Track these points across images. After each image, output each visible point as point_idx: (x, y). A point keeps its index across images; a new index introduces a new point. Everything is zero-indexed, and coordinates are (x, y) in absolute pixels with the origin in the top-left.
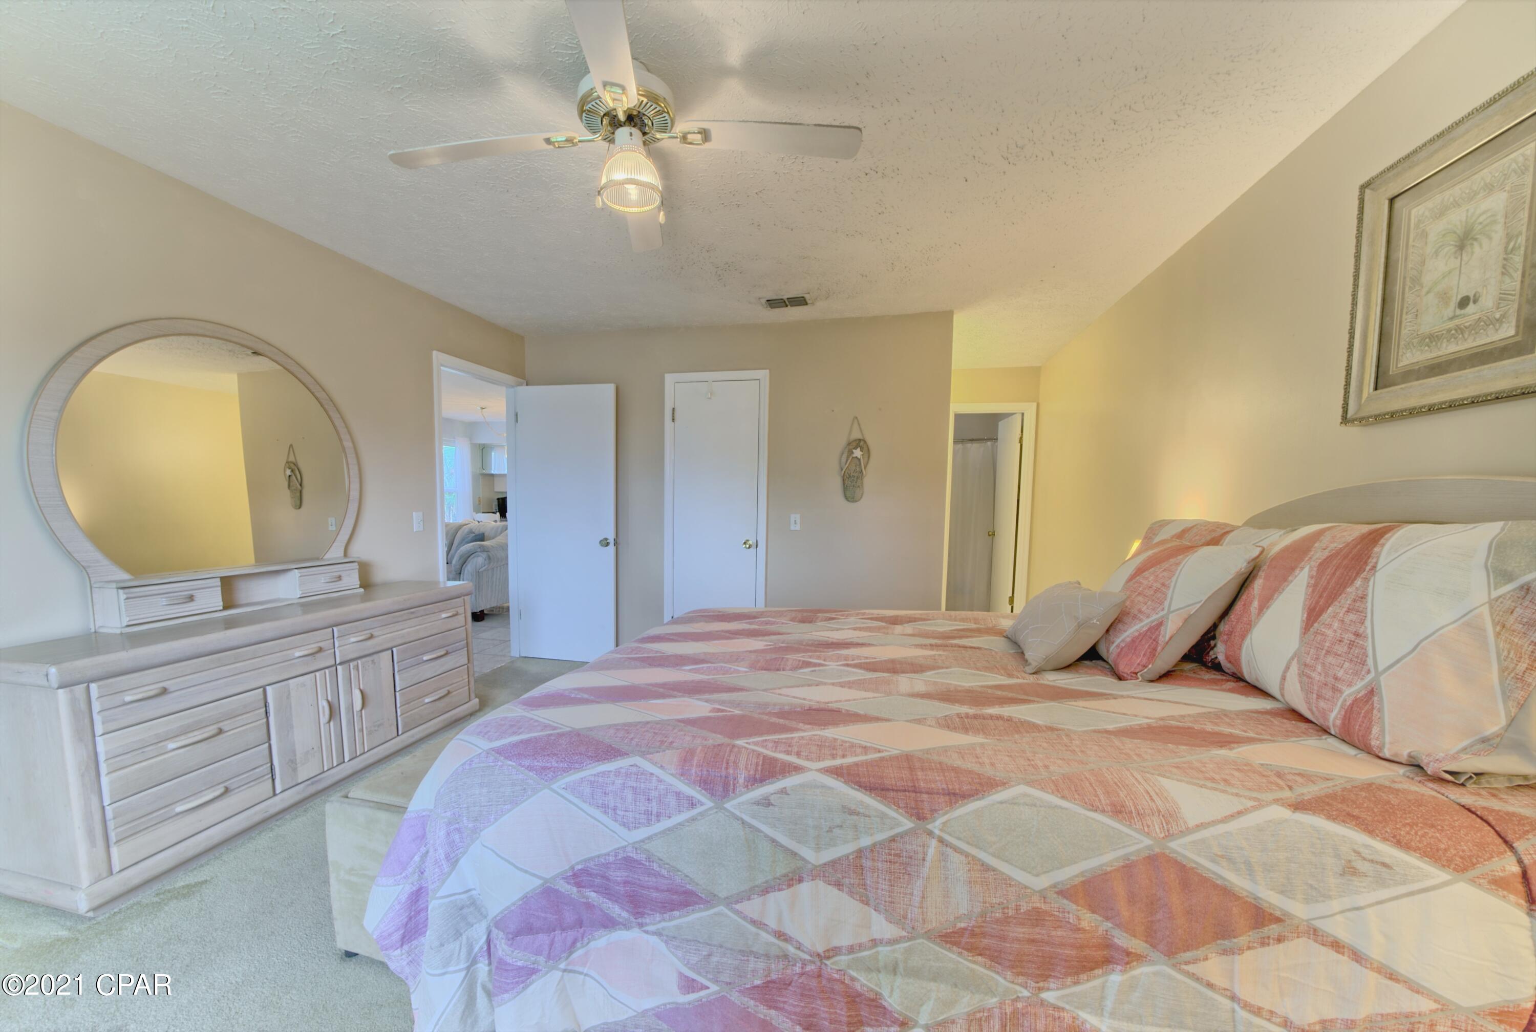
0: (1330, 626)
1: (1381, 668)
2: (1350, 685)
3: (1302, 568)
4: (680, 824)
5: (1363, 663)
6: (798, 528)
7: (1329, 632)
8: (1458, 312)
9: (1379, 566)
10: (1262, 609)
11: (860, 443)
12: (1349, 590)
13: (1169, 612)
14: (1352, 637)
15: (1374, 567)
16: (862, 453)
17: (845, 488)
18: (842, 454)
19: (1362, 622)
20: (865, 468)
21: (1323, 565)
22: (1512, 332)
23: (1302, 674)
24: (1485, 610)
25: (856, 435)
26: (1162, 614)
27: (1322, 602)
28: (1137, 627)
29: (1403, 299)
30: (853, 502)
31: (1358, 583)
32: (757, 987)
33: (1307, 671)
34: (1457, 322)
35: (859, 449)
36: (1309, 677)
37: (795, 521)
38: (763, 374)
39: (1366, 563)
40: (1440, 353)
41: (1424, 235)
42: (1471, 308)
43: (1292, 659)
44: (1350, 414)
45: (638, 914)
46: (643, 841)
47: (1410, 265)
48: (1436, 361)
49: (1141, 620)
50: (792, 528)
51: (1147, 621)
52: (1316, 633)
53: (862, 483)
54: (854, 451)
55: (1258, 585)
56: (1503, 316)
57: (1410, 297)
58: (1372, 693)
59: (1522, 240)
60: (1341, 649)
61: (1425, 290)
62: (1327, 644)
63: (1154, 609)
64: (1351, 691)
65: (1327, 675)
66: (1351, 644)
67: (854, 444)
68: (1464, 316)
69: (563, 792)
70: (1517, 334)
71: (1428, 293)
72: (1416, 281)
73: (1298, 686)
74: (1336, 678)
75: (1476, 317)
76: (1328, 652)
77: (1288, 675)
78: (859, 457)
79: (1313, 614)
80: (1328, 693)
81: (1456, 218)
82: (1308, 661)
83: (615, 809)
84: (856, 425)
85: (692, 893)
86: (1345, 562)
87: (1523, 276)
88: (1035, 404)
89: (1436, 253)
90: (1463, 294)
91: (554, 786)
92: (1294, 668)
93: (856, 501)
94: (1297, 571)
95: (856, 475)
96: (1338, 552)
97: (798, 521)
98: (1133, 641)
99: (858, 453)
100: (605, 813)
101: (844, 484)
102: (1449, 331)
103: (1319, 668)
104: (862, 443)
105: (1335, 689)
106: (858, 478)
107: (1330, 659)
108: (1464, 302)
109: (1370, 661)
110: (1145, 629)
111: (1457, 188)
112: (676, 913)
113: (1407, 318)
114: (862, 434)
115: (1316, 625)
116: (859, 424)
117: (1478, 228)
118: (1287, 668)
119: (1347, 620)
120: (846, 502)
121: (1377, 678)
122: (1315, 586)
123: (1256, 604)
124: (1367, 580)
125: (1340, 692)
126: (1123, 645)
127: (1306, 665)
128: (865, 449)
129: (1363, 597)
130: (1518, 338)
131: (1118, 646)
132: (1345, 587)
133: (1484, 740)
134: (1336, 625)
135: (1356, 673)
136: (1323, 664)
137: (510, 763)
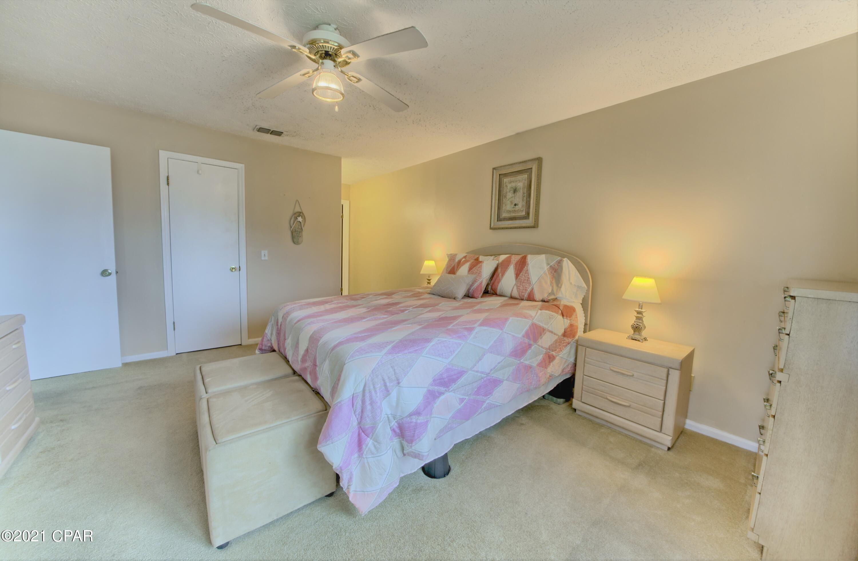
0: (522, 277)
1: (533, 284)
2: (529, 288)
3: (511, 265)
4: (459, 351)
5: (530, 283)
6: (266, 258)
7: (522, 278)
8: (514, 207)
9: (529, 263)
10: (502, 276)
11: (300, 214)
12: (524, 269)
13: (483, 279)
14: (527, 279)
15: (528, 264)
16: (302, 219)
17: (293, 238)
18: (291, 219)
19: (529, 275)
20: (304, 226)
21: (516, 264)
22: (525, 214)
23: (517, 288)
24: (547, 271)
25: (298, 209)
26: (482, 279)
27: (519, 272)
28: (477, 284)
29: (503, 200)
30: (298, 244)
31: (526, 267)
32: (476, 391)
33: (518, 287)
34: (514, 209)
35: (300, 217)
36: (519, 289)
37: (265, 255)
38: (241, 166)
39: (526, 263)
40: (511, 215)
41: (507, 186)
42: (517, 207)
43: (514, 286)
44: (492, 226)
45: (448, 387)
46: (451, 361)
47: (504, 193)
48: (510, 217)
49: (477, 282)
50: (263, 258)
51: (479, 282)
52: (519, 279)
53: (302, 235)
54: (298, 218)
55: (499, 270)
56: (523, 210)
57: (504, 200)
58: (532, 289)
59: (526, 195)
60: (526, 281)
61: (507, 200)
62: (522, 281)
63: (480, 278)
64: (529, 290)
65: (523, 287)
66: (527, 280)
67: (298, 214)
68: (516, 208)
69: (426, 356)
70: (525, 215)
71: (508, 200)
72: (505, 197)
73: (516, 291)
74: (526, 288)
75: (518, 209)
76: (523, 283)
77: (514, 289)
78: (301, 221)
79: (517, 275)
80: (524, 291)
81: (513, 185)
82: (518, 285)
83: (442, 354)
84: (297, 204)
85: (463, 371)
86: (521, 263)
87: (526, 202)
88: (349, 201)
89: (509, 192)
90: (515, 203)
91: (423, 355)
92: (515, 287)
93: (299, 244)
94: (510, 266)
95: (299, 230)
96: (518, 261)
97: (266, 255)
98: (477, 288)
99: (300, 219)
100: (440, 357)
101: (292, 235)
102: (513, 210)
103: (521, 286)
104: (301, 214)
105: (526, 290)
106: (300, 232)
107: (524, 284)
108: (515, 205)
109: (531, 283)
110: (479, 284)
111: (514, 178)
112: (459, 380)
113: (504, 205)
114: (301, 209)
115: (519, 277)
116: (299, 202)
117: (517, 189)
118: (513, 288)
119: (525, 275)
120: (294, 244)
121: (533, 286)
122: (516, 269)
123: (500, 275)
124: (527, 267)
125: (527, 290)
126: (474, 289)
127: (518, 286)
128: (303, 217)
129: (528, 270)
130: (526, 216)
131: (472, 290)
132: (523, 269)
133: (549, 294)
134: (523, 277)
135: (529, 286)
136: (522, 285)
137: (400, 354)
